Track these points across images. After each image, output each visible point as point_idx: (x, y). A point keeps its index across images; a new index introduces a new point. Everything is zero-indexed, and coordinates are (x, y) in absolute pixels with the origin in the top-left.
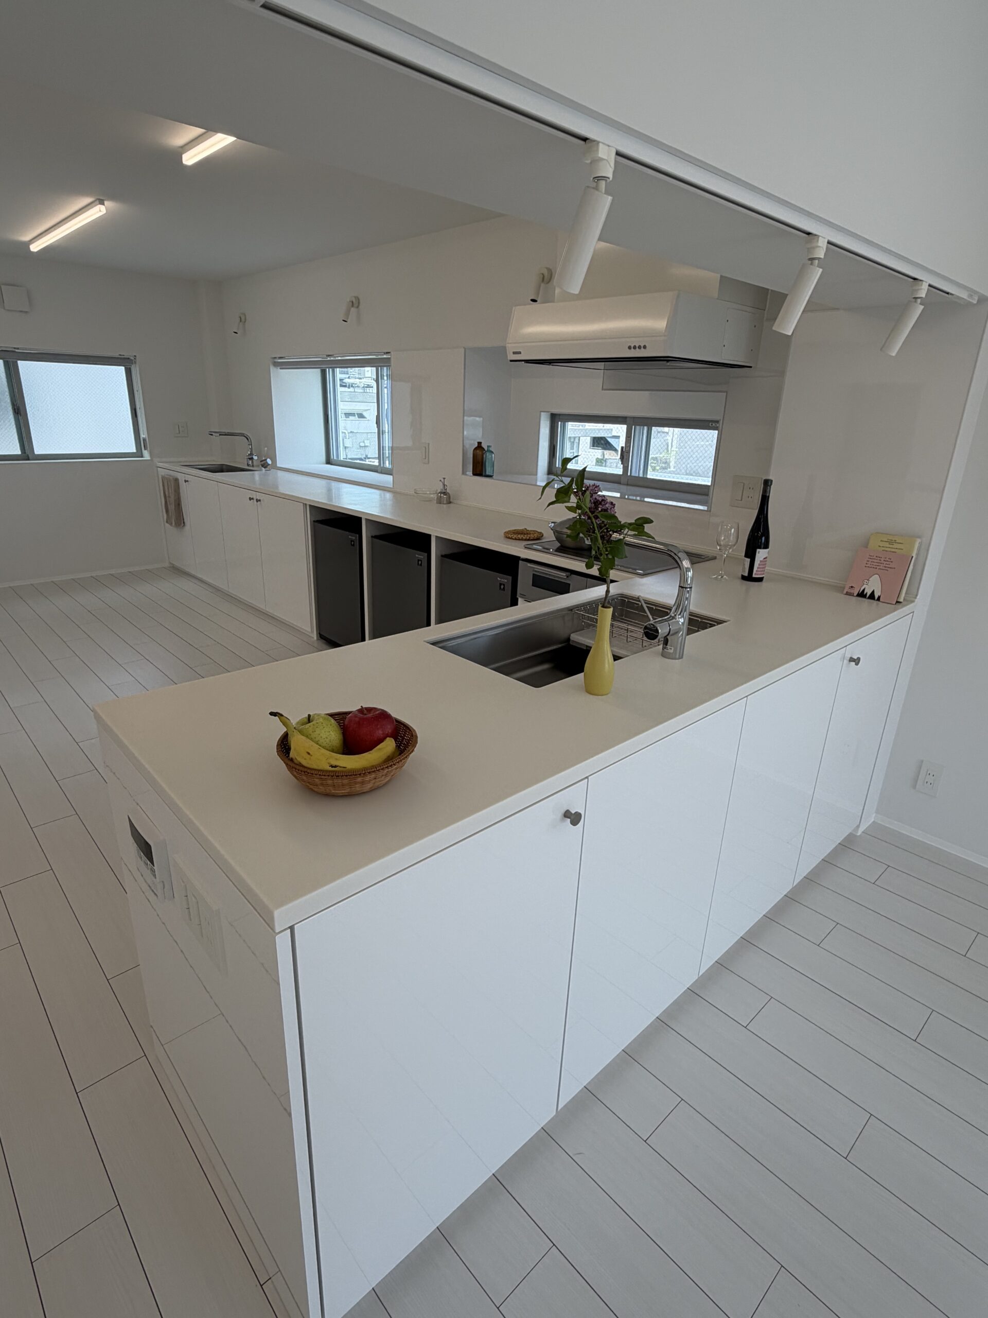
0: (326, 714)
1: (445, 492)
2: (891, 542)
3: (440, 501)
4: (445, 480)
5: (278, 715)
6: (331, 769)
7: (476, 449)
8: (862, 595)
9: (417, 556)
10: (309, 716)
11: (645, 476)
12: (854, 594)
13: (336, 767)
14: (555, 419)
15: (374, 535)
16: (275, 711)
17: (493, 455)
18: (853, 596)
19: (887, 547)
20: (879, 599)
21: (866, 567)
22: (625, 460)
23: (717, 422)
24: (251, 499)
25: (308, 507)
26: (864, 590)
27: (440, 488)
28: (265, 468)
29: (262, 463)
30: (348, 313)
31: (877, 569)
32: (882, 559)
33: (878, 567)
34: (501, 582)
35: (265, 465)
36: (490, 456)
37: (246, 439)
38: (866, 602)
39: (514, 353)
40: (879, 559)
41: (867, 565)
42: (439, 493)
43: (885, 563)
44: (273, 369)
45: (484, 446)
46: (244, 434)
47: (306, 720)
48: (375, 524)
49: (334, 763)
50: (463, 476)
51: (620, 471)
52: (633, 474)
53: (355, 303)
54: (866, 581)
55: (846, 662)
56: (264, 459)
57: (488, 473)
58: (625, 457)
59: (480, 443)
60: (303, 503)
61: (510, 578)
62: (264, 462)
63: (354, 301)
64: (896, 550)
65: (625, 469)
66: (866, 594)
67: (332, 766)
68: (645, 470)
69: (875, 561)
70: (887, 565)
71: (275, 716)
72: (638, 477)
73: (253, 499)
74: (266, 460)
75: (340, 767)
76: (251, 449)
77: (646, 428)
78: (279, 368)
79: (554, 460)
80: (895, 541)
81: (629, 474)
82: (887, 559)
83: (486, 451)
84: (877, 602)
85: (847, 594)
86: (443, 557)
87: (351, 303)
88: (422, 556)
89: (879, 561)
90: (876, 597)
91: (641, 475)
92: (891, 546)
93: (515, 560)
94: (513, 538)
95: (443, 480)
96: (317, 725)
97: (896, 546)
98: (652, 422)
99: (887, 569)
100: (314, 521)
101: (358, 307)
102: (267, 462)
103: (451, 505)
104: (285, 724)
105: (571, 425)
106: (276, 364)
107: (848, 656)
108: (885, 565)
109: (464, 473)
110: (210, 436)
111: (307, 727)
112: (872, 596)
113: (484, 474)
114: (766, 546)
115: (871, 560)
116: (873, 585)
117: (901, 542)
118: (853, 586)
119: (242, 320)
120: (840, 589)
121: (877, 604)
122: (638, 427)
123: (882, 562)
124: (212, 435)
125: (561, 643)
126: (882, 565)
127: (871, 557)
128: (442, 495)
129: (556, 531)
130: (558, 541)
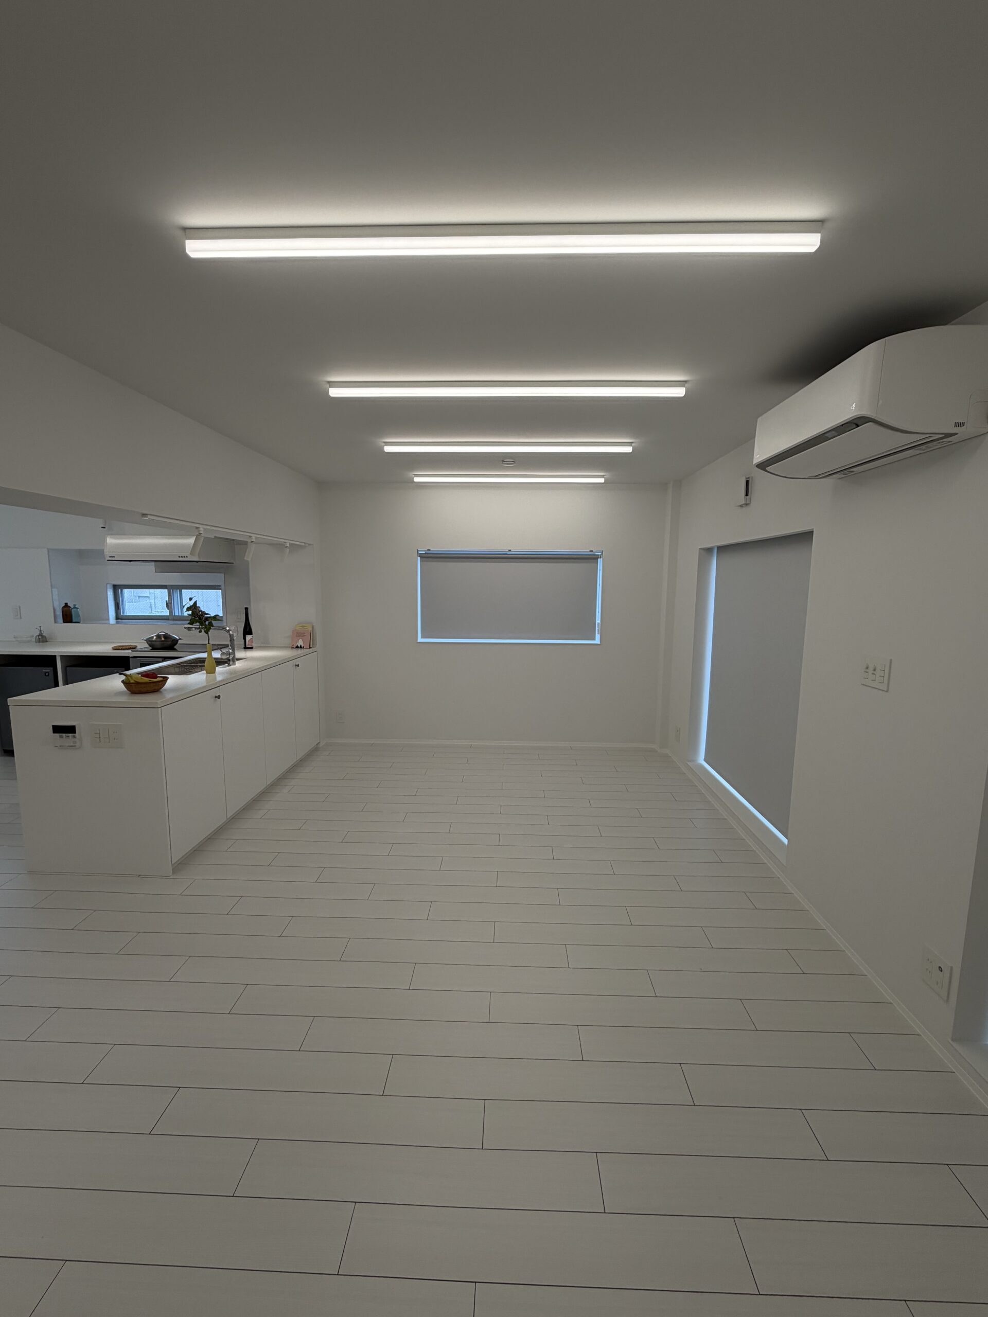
1: (41, 636)
2: (303, 626)
3: (39, 641)
4: (41, 628)
7: (63, 608)
8: (297, 647)
9: (47, 667)
11: (183, 615)
14: (116, 588)
17: (78, 610)
18: (294, 648)
19: (302, 629)
22: (169, 607)
23: (220, 586)
26: (297, 645)
27: (38, 633)
32: (301, 633)
33: (301, 637)
36: (76, 610)
38: (299, 649)
39: (110, 557)
41: (297, 636)
42: (37, 637)
43: (303, 634)
50: (56, 624)
51: (168, 614)
52: (175, 614)
54: (297, 642)
55: (294, 667)
57: (76, 620)
59: (66, 604)
64: (305, 629)
65: (171, 612)
68: (182, 612)
77: (178, 590)
79: (119, 611)
81: (173, 615)
83: (72, 608)
84: (304, 648)
86: (68, 667)
88: (50, 667)
91: (180, 615)
93: (126, 659)
95: (38, 629)
97: (305, 627)
98: (181, 588)
99: (304, 636)
103: (49, 642)
105: (126, 591)
107: (294, 664)
109: (55, 622)
113: (73, 621)
114: (251, 634)
116: (300, 642)
122: (174, 590)
127: (298, 633)
128: (39, 637)
129: (149, 641)
130: (150, 645)
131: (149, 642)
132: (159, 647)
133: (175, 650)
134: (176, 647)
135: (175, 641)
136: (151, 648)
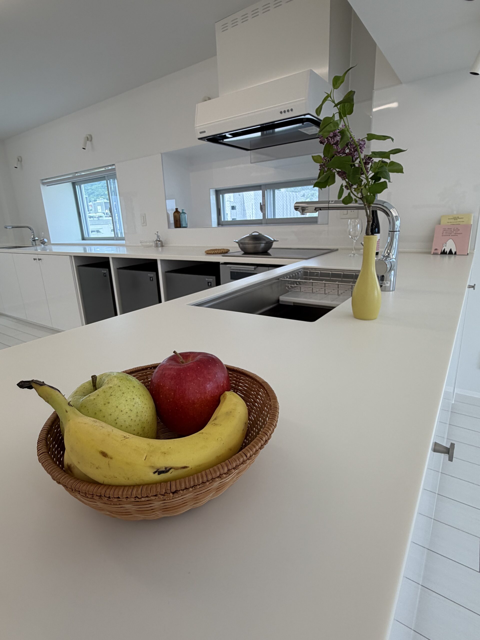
0: (124, 372)
1: (159, 240)
2: (455, 218)
3: (157, 246)
4: (158, 233)
5: (34, 385)
6: (157, 477)
7: (175, 213)
8: (444, 253)
9: (149, 275)
10: (94, 378)
11: (274, 218)
12: (438, 253)
13: (167, 470)
14: (218, 193)
15: (118, 267)
16: (30, 379)
17: (186, 215)
18: (438, 254)
19: (453, 222)
20: (455, 253)
21: (442, 236)
22: (263, 210)
24: (34, 259)
25: (73, 258)
26: (444, 250)
27: (155, 238)
28: (44, 244)
29: (42, 241)
30: (85, 144)
31: (451, 236)
32: (452, 229)
33: (450, 235)
34: (209, 281)
35: (43, 243)
36: (184, 216)
37: (29, 229)
38: (447, 257)
39: (201, 133)
40: (450, 230)
41: (443, 235)
42: (155, 241)
43: (454, 231)
44: (42, 187)
45: (180, 210)
46: (28, 226)
47: (91, 387)
48: (118, 260)
49: (162, 463)
50: (169, 229)
51: (261, 217)
52: (269, 218)
53: (89, 138)
54: (444, 244)
56: (42, 239)
57: (184, 226)
58: (263, 208)
59: (177, 209)
60: (69, 256)
61: (214, 277)
62: (43, 241)
63: (89, 137)
64: (459, 223)
65: (264, 215)
66: (446, 252)
67: (159, 472)
68: (274, 214)
69: (448, 231)
70: (456, 233)
71: (30, 387)
72: (271, 219)
73: (36, 259)
74: (43, 240)
75: (176, 469)
76: (34, 234)
77: (272, 190)
78: (46, 185)
79: (220, 217)
80: (458, 217)
81: (267, 218)
82: (455, 229)
83: (181, 213)
84: (455, 255)
85: (434, 254)
86: (166, 273)
87: (87, 138)
88: (152, 274)
89: (451, 231)
90: (454, 253)
91: (272, 218)
92: (456, 221)
93: (217, 264)
94: (212, 253)
95: (157, 233)
96: (111, 391)
97: (459, 220)
98: (275, 187)
99: (456, 234)
100: (78, 266)
101: (91, 141)
102: (44, 241)
103: (164, 247)
104: (48, 399)
106: (44, 184)
108: (455, 233)
109: (169, 227)
110: (6, 229)
111: (92, 398)
112: (451, 252)
113: (181, 226)
114: (379, 232)
115: (445, 231)
116: (450, 245)
117: (462, 217)
118: (437, 248)
119: (20, 160)
120: (429, 253)
121: (455, 257)
122: (268, 190)
123: (453, 231)
124: (7, 228)
125: (274, 303)
126: (453, 233)
127: (445, 230)
128: (158, 242)
129: (241, 243)
130: (242, 249)
131: (241, 245)
132: (252, 251)
133: (269, 255)
134: (270, 251)
135: (269, 244)
136: (243, 252)
